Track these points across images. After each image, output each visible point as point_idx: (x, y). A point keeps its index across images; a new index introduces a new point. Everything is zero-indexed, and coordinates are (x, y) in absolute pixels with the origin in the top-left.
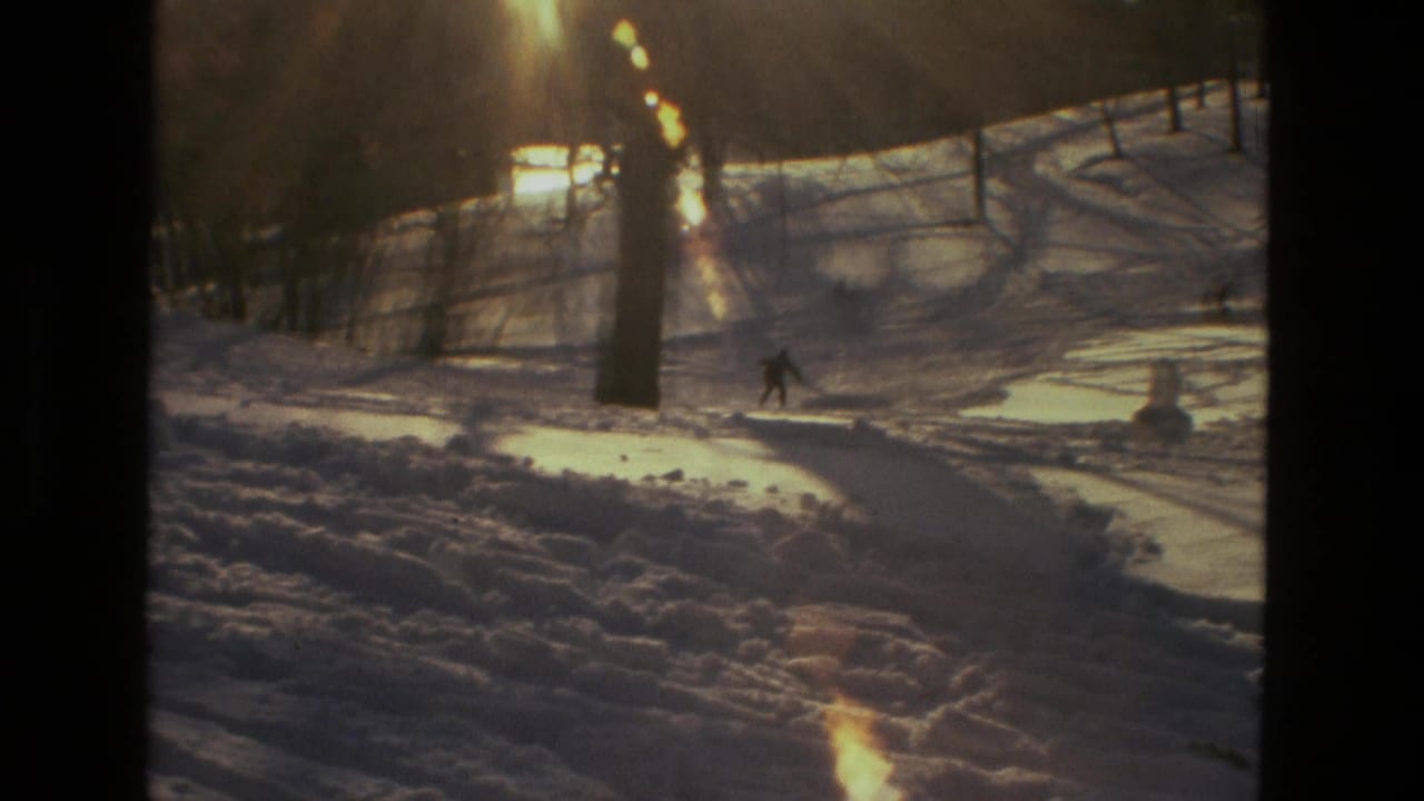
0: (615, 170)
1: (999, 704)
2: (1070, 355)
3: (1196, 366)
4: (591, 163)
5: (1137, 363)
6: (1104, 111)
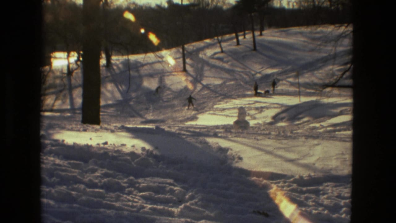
0: (81, 59)
4: (74, 57)
6: (218, 39)
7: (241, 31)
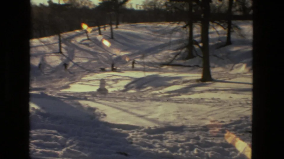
1: (77, 147)
2: (83, 78)
3: (109, 80)
5: (96, 80)
7: (102, 25)
